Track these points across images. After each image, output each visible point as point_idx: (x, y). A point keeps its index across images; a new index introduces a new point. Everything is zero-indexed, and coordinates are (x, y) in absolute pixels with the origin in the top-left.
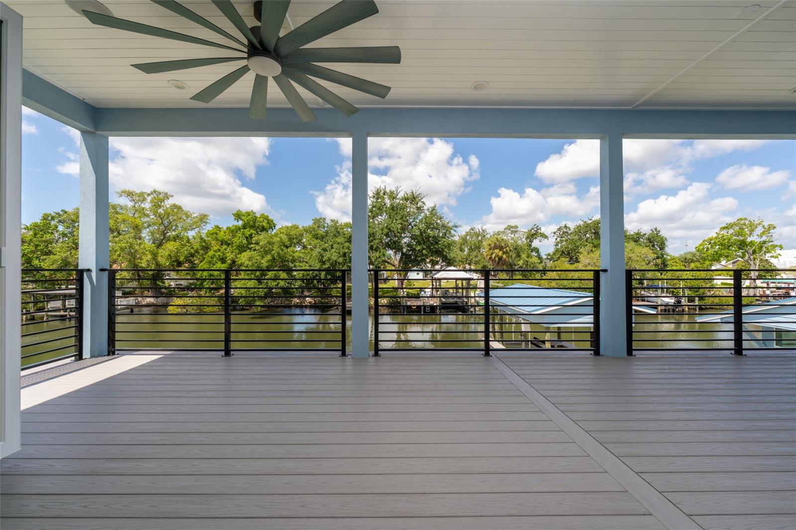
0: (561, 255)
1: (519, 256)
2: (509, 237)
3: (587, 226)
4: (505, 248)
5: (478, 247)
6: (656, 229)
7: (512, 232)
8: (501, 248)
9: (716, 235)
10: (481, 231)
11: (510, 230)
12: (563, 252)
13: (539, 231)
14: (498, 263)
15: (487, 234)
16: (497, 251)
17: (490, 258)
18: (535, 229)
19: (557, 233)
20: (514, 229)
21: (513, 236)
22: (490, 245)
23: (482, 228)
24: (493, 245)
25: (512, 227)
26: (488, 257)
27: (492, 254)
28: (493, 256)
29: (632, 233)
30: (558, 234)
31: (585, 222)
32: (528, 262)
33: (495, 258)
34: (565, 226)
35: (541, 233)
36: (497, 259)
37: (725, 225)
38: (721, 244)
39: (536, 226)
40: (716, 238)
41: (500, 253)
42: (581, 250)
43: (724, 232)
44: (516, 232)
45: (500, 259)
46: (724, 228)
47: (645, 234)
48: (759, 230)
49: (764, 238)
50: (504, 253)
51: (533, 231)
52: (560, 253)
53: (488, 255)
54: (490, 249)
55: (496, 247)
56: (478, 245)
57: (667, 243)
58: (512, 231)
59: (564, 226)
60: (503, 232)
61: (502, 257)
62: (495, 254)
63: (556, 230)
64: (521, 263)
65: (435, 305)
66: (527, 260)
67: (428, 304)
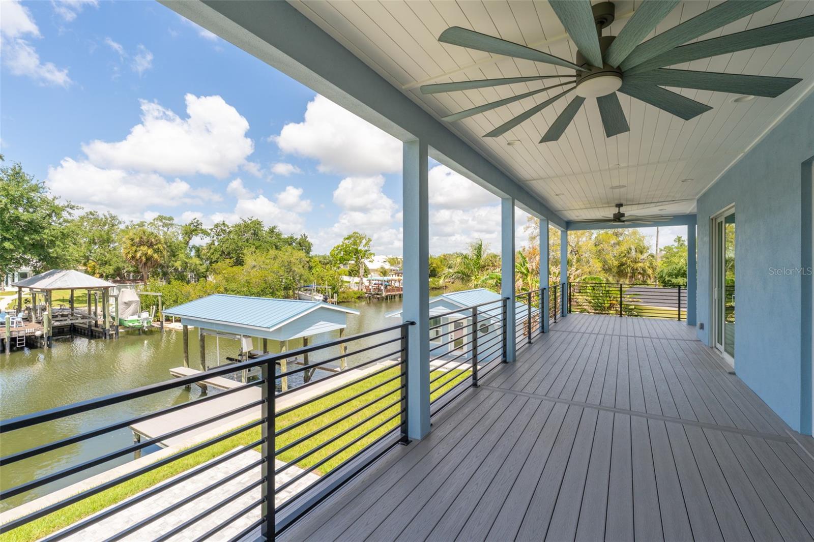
0: (221, 255)
1: (173, 254)
2: (159, 231)
4: (156, 244)
6: (304, 235)
7: (165, 225)
8: (151, 245)
9: (342, 244)
10: (108, 216)
11: (161, 221)
12: (223, 252)
13: (200, 227)
14: (145, 264)
15: (120, 223)
16: (144, 249)
17: (133, 257)
18: (195, 224)
19: (214, 230)
20: (167, 222)
21: (165, 229)
22: (132, 240)
24: (138, 239)
25: (165, 218)
26: (130, 256)
27: (136, 251)
28: (139, 255)
29: (286, 237)
30: (215, 231)
31: (245, 222)
32: (186, 263)
33: (141, 257)
34: (224, 224)
36: (144, 259)
37: (347, 237)
38: (346, 251)
39: (195, 221)
40: (342, 246)
41: (150, 252)
42: (245, 252)
43: (346, 241)
44: (171, 225)
45: (149, 259)
46: (347, 239)
47: (297, 239)
48: (364, 241)
49: (366, 248)
51: (192, 226)
52: (220, 253)
53: (129, 252)
54: (133, 245)
55: (141, 243)
57: (312, 248)
58: (164, 223)
59: (222, 223)
60: (151, 223)
62: (141, 252)
63: (213, 227)
64: (178, 264)
65: (38, 333)
66: (187, 260)
67: (22, 334)
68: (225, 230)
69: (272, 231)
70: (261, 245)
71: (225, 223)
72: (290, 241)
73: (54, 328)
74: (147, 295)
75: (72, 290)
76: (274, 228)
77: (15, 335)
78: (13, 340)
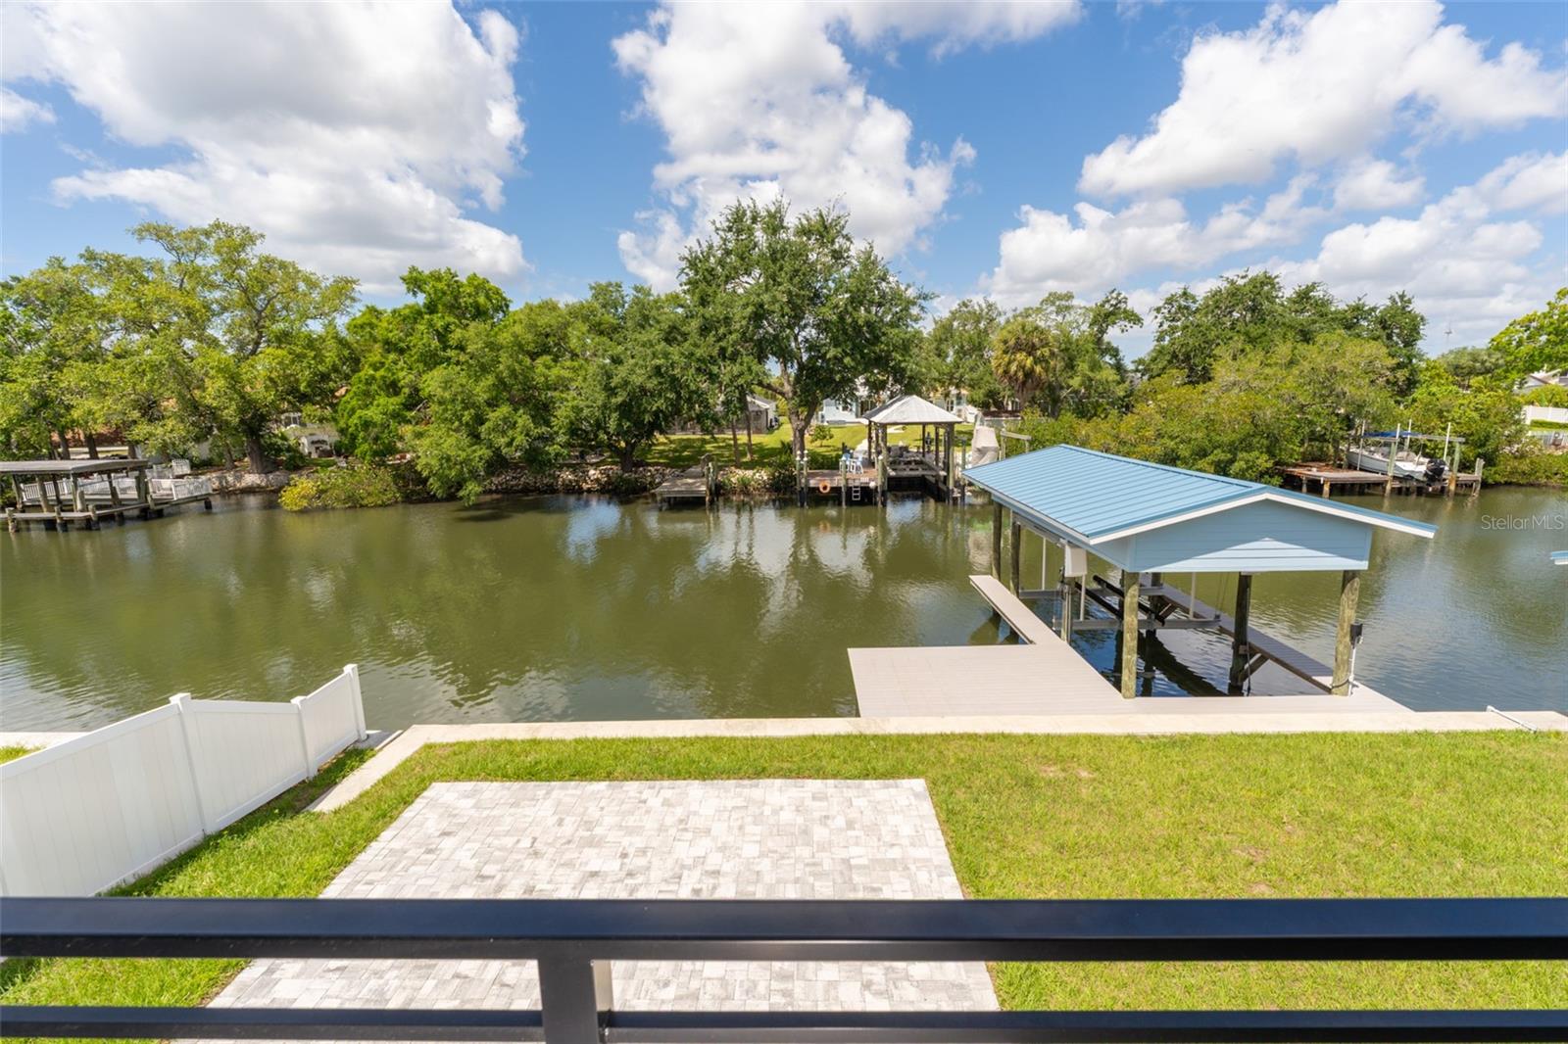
0: (1170, 362)
1: (1070, 366)
2: (1049, 322)
3: (1235, 293)
4: (1041, 348)
5: (978, 347)
6: (1403, 296)
7: (1059, 310)
8: (1031, 350)
9: (1546, 309)
10: (984, 306)
11: (1053, 303)
12: (1175, 356)
13: (1123, 306)
14: (1024, 383)
15: (999, 314)
16: (1020, 356)
17: (1006, 372)
18: (1114, 302)
19: (1163, 310)
20: (1064, 303)
21: (1060, 319)
22: (1005, 342)
23: (986, 301)
24: (1014, 341)
25: (1060, 298)
26: (1001, 371)
27: (1009, 363)
28: (1013, 368)
29: (1342, 307)
30: (1166, 311)
31: (1232, 283)
32: (1090, 380)
33: (1016, 372)
34: (1185, 294)
35: (1125, 311)
36: (1020, 375)
39: (1114, 295)
40: (1547, 316)
41: (1030, 362)
42: (1217, 351)
44: (1068, 308)
45: (1029, 374)
47: (1373, 309)
50: (1037, 361)
51: (1107, 306)
52: (1168, 357)
53: (1000, 365)
54: (1006, 352)
55: (1018, 347)
56: (977, 341)
58: (1058, 307)
59: (1180, 292)
60: (1038, 309)
61: (1032, 371)
62: (1016, 363)
63: (1161, 304)
64: (1075, 382)
65: (872, 485)
66: (1091, 374)
67: (857, 483)
68: (1187, 308)
69: (1304, 296)
70: (1264, 334)
71: (1191, 291)
72: (1350, 320)
73: (890, 479)
76: (1313, 287)
77: (851, 484)
78: (849, 490)
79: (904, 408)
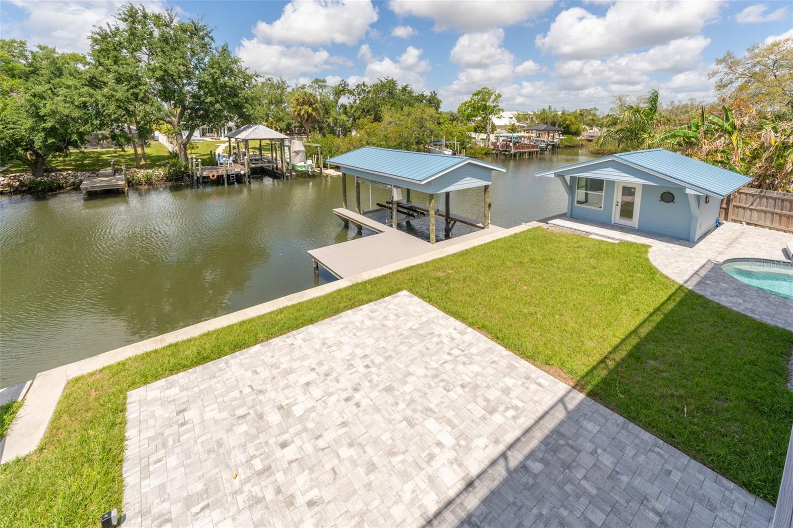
0: (362, 112)
1: (327, 112)
2: (318, 94)
3: (383, 85)
4: (314, 104)
5: (279, 102)
6: (434, 92)
7: (320, 87)
8: (311, 105)
9: (470, 100)
11: (317, 83)
12: (364, 110)
14: (307, 120)
16: (306, 107)
17: (299, 115)
18: (343, 85)
20: (322, 84)
22: (298, 100)
23: (281, 80)
24: (301, 99)
25: (320, 81)
26: (296, 113)
27: (300, 110)
28: (302, 113)
29: (417, 94)
31: (381, 81)
32: (336, 119)
33: (304, 114)
35: (348, 90)
36: (306, 116)
37: (476, 92)
38: (474, 108)
39: (343, 83)
40: (470, 102)
41: (310, 110)
42: (382, 109)
43: (475, 97)
44: (323, 86)
45: (309, 116)
46: (476, 94)
47: (427, 96)
48: (493, 97)
49: (495, 104)
50: (314, 109)
51: (340, 87)
53: (295, 111)
54: (298, 104)
55: (304, 103)
56: (279, 98)
57: (441, 105)
58: (319, 85)
60: (310, 85)
61: (312, 114)
62: (304, 110)
64: (330, 120)
65: (242, 172)
66: (337, 117)
67: (232, 172)
68: (365, 90)
69: (404, 89)
70: (395, 103)
71: (365, 83)
72: (420, 98)
73: (252, 169)
74: (310, 146)
75: (261, 140)
76: (407, 86)
77: (229, 173)
78: (228, 176)
79: (257, 131)
